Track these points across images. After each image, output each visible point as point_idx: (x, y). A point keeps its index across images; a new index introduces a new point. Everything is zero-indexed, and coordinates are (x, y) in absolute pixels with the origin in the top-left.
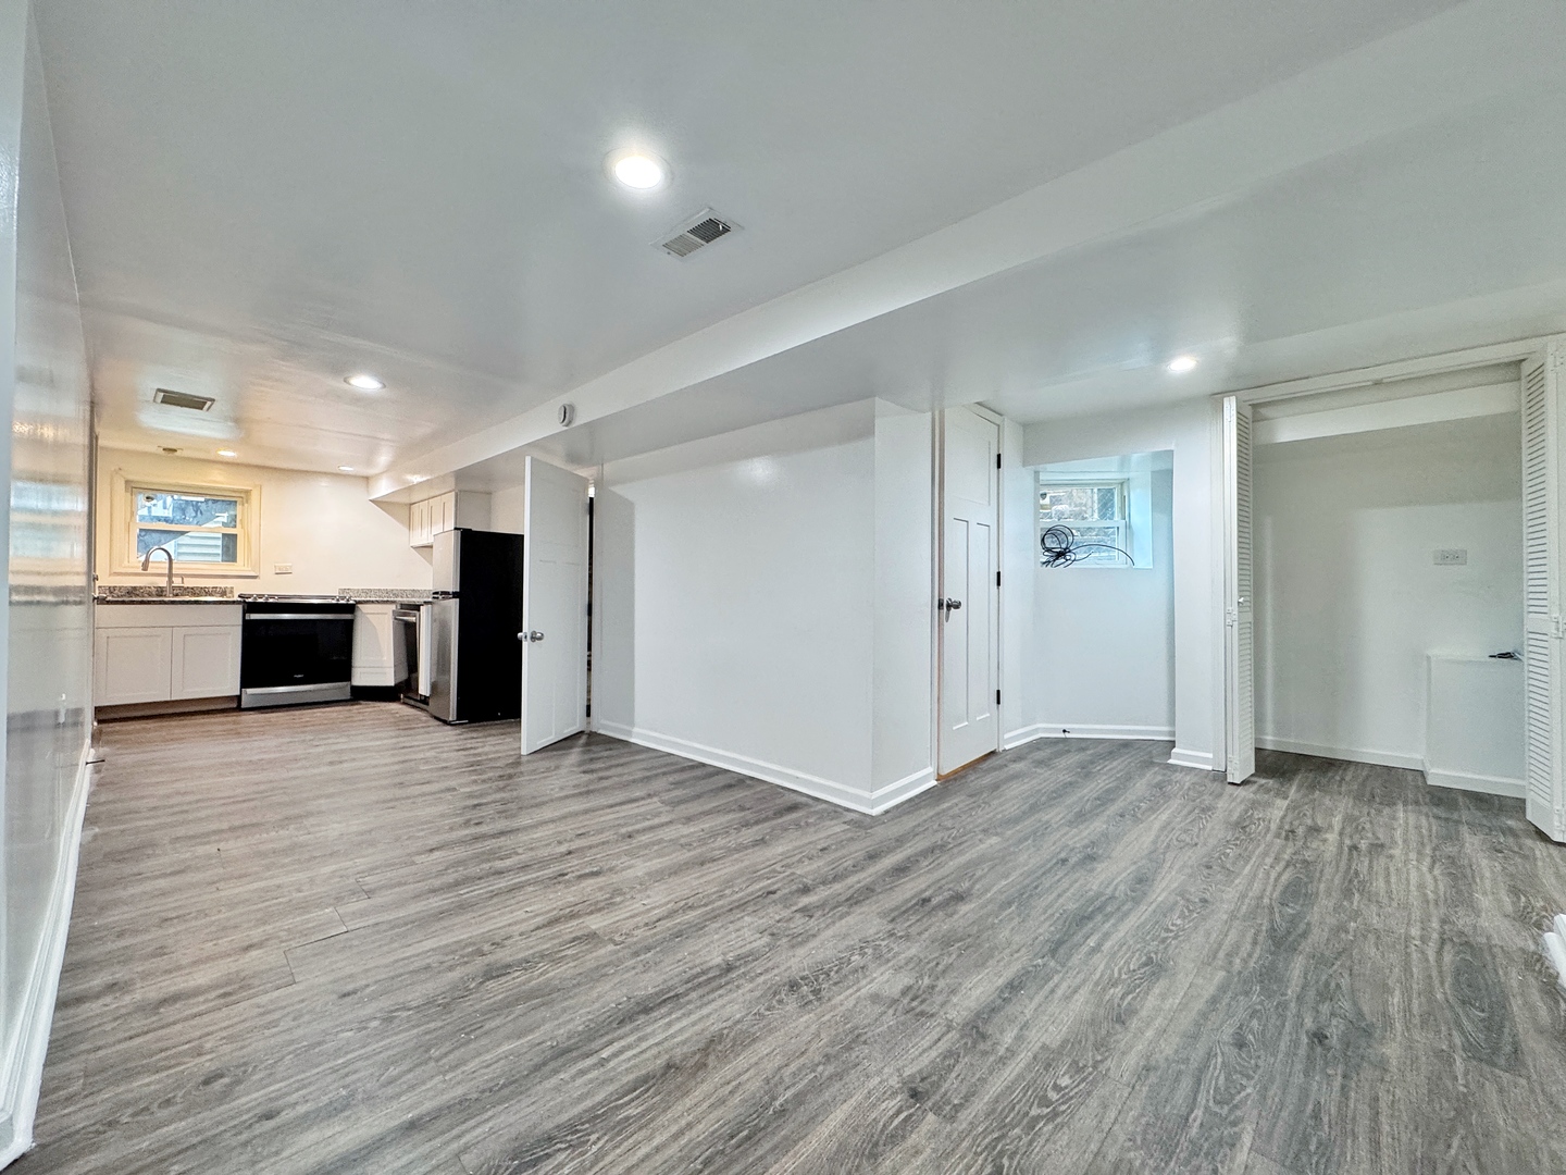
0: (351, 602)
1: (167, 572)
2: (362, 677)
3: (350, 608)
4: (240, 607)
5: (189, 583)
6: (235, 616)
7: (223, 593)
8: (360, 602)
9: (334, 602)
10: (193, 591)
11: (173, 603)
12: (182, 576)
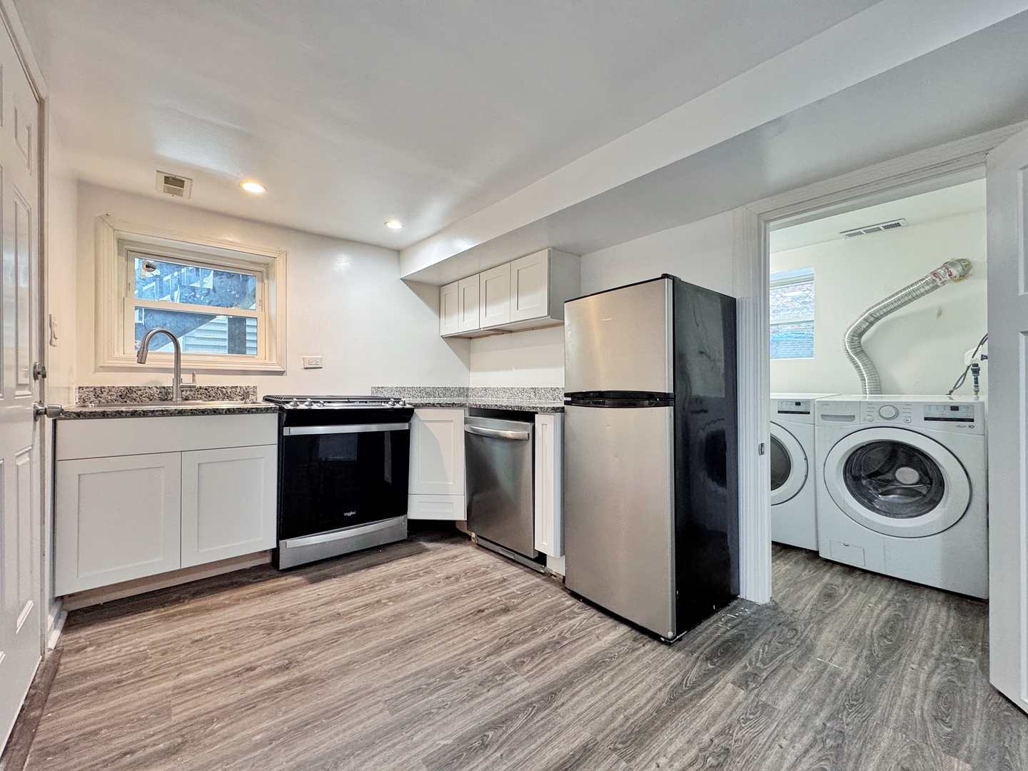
0: (408, 406)
1: (172, 365)
2: (419, 509)
3: (405, 415)
4: (275, 417)
5: (203, 381)
6: (267, 430)
7: (245, 395)
8: (417, 406)
9: (388, 406)
10: (208, 393)
11: (181, 413)
12: (193, 372)
